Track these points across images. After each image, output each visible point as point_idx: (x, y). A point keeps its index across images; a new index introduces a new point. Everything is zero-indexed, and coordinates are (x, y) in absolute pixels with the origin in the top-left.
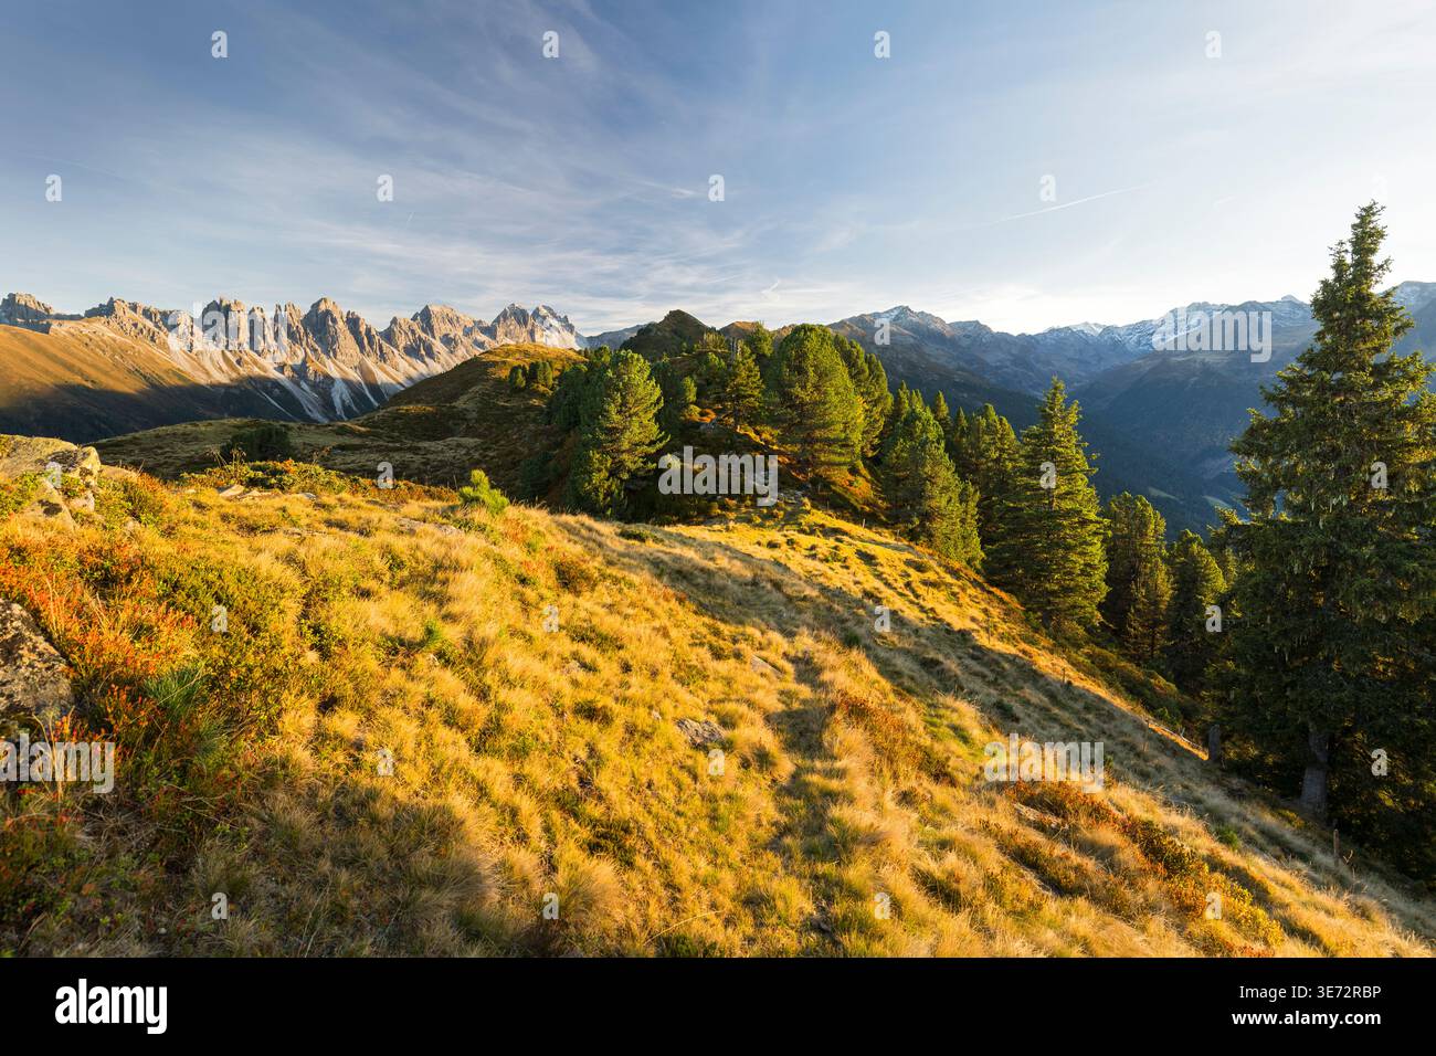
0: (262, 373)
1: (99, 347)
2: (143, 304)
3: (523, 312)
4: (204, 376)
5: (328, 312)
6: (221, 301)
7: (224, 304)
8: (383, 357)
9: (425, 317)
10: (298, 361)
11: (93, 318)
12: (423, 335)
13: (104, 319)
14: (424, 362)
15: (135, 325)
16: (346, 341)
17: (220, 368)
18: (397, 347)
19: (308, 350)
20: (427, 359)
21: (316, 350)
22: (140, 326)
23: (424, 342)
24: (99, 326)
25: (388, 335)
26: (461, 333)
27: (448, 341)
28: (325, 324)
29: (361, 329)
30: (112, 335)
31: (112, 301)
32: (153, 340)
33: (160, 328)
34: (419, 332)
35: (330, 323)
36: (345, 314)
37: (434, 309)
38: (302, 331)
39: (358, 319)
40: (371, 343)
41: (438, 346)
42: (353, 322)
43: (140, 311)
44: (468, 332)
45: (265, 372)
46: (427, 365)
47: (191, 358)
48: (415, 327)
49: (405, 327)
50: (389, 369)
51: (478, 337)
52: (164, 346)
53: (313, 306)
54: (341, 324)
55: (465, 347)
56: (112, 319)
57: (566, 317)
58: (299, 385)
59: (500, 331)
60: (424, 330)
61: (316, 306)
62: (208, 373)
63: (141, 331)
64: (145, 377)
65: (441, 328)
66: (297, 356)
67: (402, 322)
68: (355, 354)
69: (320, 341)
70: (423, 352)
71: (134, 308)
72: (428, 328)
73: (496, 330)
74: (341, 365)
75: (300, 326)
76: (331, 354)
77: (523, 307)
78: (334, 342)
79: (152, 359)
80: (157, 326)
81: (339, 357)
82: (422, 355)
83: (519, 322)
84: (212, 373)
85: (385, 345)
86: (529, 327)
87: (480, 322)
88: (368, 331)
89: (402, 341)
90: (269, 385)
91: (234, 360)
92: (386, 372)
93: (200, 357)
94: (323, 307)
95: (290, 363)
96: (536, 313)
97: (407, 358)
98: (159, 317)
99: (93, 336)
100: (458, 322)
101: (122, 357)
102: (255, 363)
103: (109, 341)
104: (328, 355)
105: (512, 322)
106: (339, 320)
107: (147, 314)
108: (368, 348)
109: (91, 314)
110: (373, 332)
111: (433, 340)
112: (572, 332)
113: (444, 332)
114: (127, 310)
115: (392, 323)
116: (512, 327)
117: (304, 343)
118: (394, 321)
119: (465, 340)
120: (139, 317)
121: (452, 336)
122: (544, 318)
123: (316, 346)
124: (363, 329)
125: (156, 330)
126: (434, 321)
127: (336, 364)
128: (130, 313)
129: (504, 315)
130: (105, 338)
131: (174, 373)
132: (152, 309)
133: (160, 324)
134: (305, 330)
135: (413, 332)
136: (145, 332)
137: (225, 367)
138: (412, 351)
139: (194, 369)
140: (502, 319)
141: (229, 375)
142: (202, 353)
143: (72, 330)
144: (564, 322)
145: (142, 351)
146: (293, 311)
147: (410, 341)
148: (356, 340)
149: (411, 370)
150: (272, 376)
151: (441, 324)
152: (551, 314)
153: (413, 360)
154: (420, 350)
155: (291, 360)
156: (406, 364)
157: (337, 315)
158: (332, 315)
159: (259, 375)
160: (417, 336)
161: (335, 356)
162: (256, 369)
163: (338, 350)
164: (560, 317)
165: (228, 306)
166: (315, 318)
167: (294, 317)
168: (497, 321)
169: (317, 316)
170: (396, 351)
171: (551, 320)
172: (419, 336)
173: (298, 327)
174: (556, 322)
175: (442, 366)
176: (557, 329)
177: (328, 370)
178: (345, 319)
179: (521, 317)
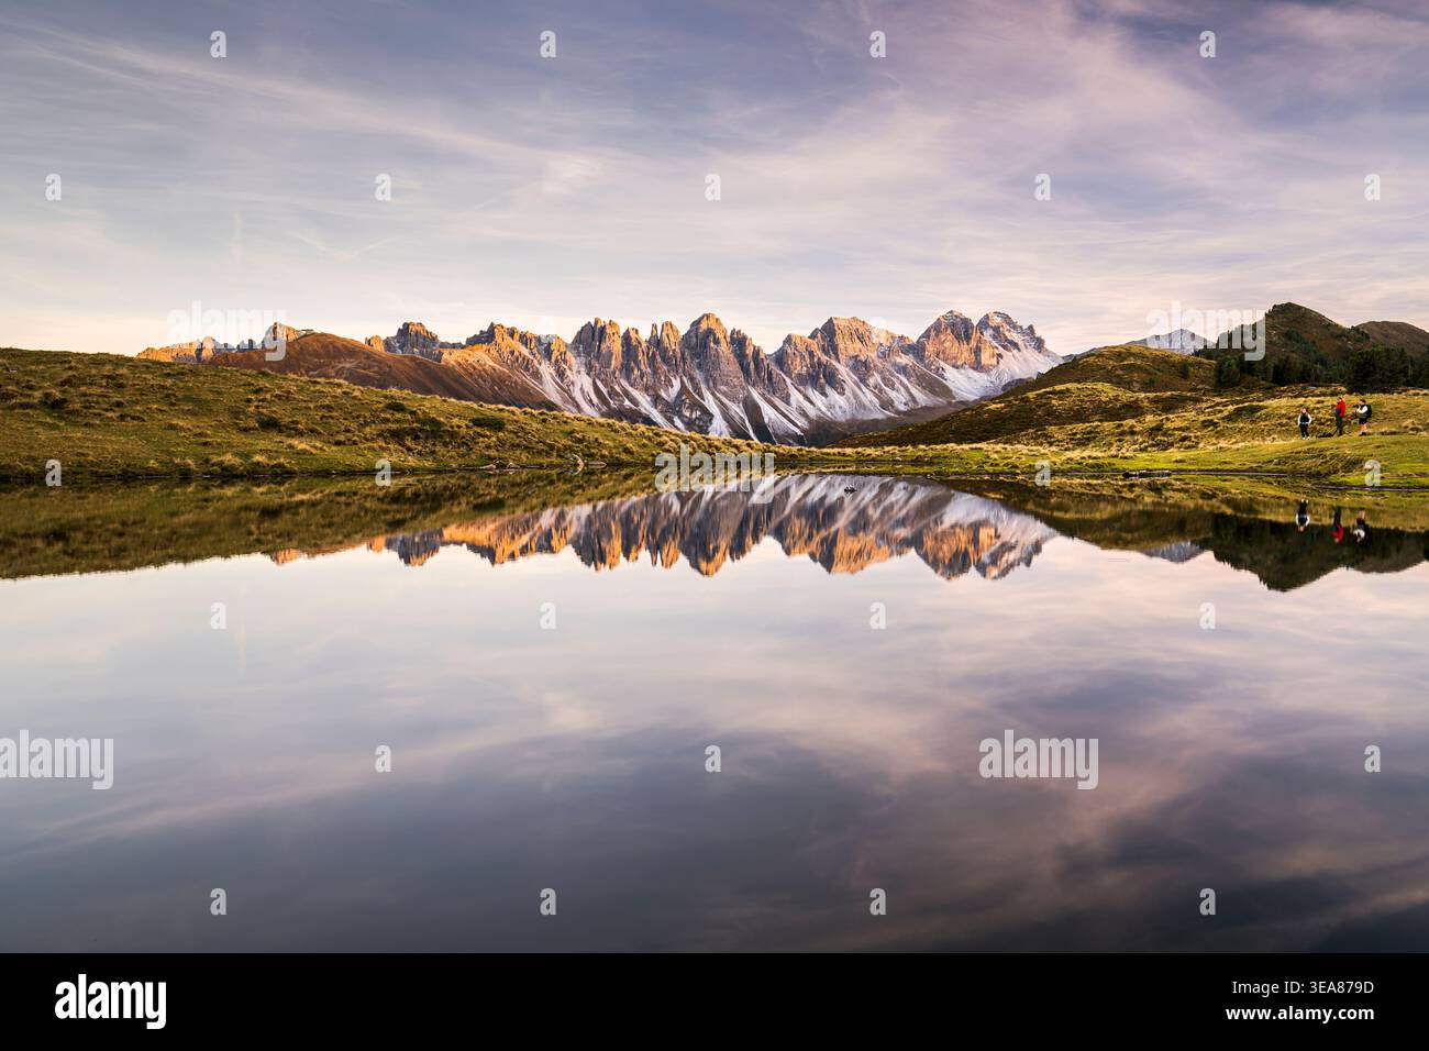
1: (481, 377)
2: (521, 328)
3: (966, 322)
5: (710, 332)
6: (596, 323)
7: (599, 326)
8: (772, 387)
9: (828, 333)
10: (673, 393)
11: (476, 346)
12: (824, 358)
13: (485, 347)
14: (824, 394)
15: (512, 353)
16: (729, 366)
17: (591, 401)
18: (789, 374)
19: (685, 379)
20: (828, 390)
21: (694, 379)
22: (516, 353)
23: (825, 367)
24: (481, 354)
25: (780, 358)
26: (873, 355)
27: (856, 364)
28: (705, 346)
29: (747, 352)
30: (492, 364)
31: (492, 327)
32: (527, 369)
33: (534, 355)
34: (818, 353)
35: (712, 344)
36: (729, 334)
37: (840, 323)
38: (679, 355)
39: (745, 338)
40: (758, 369)
41: (843, 371)
42: (739, 341)
43: (517, 336)
44: (884, 353)
46: (827, 398)
47: (561, 388)
48: (815, 347)
49: (802, 348)
50: (779, 401)
51: (898, 360)
52: (537, 375)
53: (692, 325)
54: (724, 346)
55: (880, 373)
56: (492, 347)
57: (1031, 328)
58: (672, 422)
59: (930, 349)
60: (826, 352)
61: (697, 323)
62: (578, 407)
63: (517, 359)
65: (848, 347)
66: (672, 386)
67: (798, 341)
68: (738, 383)
69: (699, 366)
70: (822, 381)
71: (512, 333)
72: (831, 348)
73: (924, 349)
74: (721, 397)
75: (678, 350)
76: (711, 383)
77: (966, 315)
78: (715, 368)
79: (526, 390)
80: (532, 354)
81: (720, 386)
82: (822, 384)
83: (958, 337)
84: (582, 406)
85: (776, 372)
86: (973, 343)
87: (902, 338)
88: (757, 352)
89: (799, 367)
92: (776, 407)
93: (571, 388)
94: (704, 326)
95: (664, 395)
96: (984, 323)
97: (803, 388)
98: (534, 342)
99: (477, 366)
100: (871, 339)
101: (501, 387)
102: (627, 394)
103: (490, 371)
104: (706, 383)
105: (948, 341)
106: (723, 340)
107: (524, 339)
108: (754, 376)
109: (474, 341)
110: (762, 356)
111: (834, 363)
112: (1039, 349)
113: (852, 353)
114: (505, 336)
115: (784, 342)
116: (947, 344)
117: (680, 371)
118: (789, 340)
119: (879, 363)
120: (516, 343)
121: (863, 358)
122: (996, 329)
123: (694, 374)
124: (749, 351)
125: (531, 357)
126: (840, 342)
127: (713, 394)
128: (508, 339)
129: (937, 328)
130: (487, 367)
132: (528, 336)
133: (535, 351)
134: (683, 354)
135: (811, 354)
136: (520, 360)
137: (595, 400)
138: (808, 379)
139: (565, 401)
140: (933, 333)
141: (600, 409)
142: (573, 383)
143: (459, 360)
144: (1028, 335)
145: (519, 381)
146: (670, 331)
147: (807, 366)
148: (741, 365)
149: (806, 404)
150: (643, 411)
151: (848, 343)
152: (1008, 324)
153: (812, 393)
154: (819, 378)
155: (665, 391)
156: (801, 398)
157: (719, 335)
158: (715, 335)
159: (631, 408)
160: (816, 360)
161: (716, 388)
162: (627, 403)
163: (718, 378)
164: (1021, 327)
165: (604, 328)
166: (694, 340)
167: (672, 338)
168: (927, 335)
169: (697, 337)
170: (787, 380)
171: (1007, 333)
172: (819, 359)
173: (674, 350)
174: (1014, 335)
175: (848, 399)
176: (1016, 346)
177: (706, 404)
178: (728, 339)
179: (960, 328)
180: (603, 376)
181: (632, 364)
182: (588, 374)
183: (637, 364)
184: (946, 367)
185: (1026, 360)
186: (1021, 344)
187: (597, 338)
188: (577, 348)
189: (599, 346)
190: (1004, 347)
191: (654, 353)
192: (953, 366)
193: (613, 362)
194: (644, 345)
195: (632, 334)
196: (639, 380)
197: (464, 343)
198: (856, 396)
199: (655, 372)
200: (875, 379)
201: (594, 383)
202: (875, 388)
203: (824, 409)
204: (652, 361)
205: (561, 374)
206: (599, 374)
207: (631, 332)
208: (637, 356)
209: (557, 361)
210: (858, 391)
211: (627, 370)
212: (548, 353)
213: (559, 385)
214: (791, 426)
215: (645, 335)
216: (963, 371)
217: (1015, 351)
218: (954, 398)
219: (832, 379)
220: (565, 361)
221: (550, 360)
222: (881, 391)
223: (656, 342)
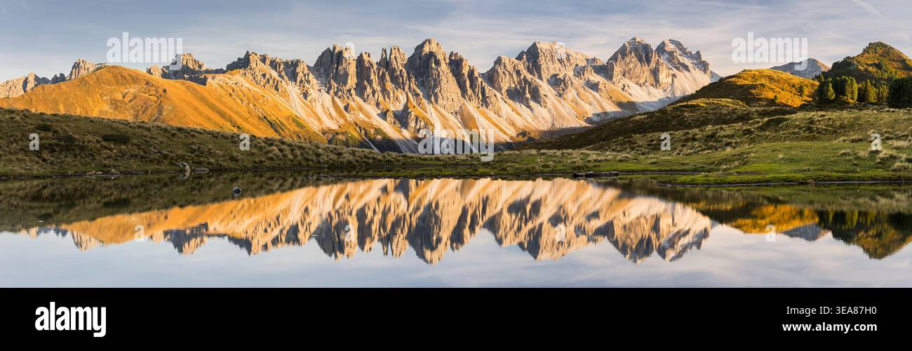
0: (367, 120)
1: (238, 96)
2: (271, 56)
3: (646, 48)
4: (317, 123)
5: (431, 54)
6: (334, 49)
7: (336, 51)
8: (485, 101)
9: (532, 56)
10: (400, 107)
11: (235, 71)
12: (529, 77)
13: (242, 71)
14: (529, 107)
15: (264, 75)
16: (448, 85)
17: (330, 115)
18: (500, 90)
19: (410, 95)
20: (532, 103)
21: (417, 95)
22: (268, 76)
23: (530, 84)
24: (238, 77)
25: (491, 77)
26: (571, 73)
27: (556, 82)
28: (427, 66)
29: (464, 71)
30: (247, 85)
31: (248, 55)
32: (277, 89)
33: (282, 77)
34: (524, 72)
35: (433, 65)
36: (448, 56)
37: (542, 46)
38: (405, 75)
39: (461, 60)
40: (473, 86)
41: (545, 88)
42: (456, 64)
43: (268, 62)
44: (579, 72)
45: (369, 118)
46: (532, 110)
47: (305, 104)
48: (521, 67)
49: (510, 68)
50: (491, 114)
51: (592, 78)
52: (285, 94)
53: (417, 49)
54: (444, 67)
55: (576, 89)
56: (248, 71)
57: (698, 52)
59: (618, 69)
60: (530, 71)
61: (420, 48)
62: (319, 120)
63: (268, 81)
64: (271, 124)
65: (549, 68)
66: (400, 102)
67: (507, 61)
68: (456, 99)
69: (422, 85)
70: (528, 95)
71: (264, 59)
72: (535, 67)
73: (612, 69)
74: (442, 110)
75: (404, 70)
76: (433, 99)
77: (646, 41)
78: (436, 86)
79: (276, 106)
80: (280, 76)
81: (440, 101)
82: (527, 99)
83: (640, 60)
84: (323, 119)
85: (488, 88)
86: (653, 65)
87: (594, 60)
88: (471, 72)
89: (506, 83)
90: (372, 131)
91: (342, 106)
92: (488, 119)
93: (314, 104)
94: (426, 49)
95: (392, 109)
96: (661, 49)
97: (510, 102)
98: (282, 66)
99: (235, 88)
100: (568, 60)
101: (255, 105)
102: (361, 109)
103: (246, 91)
104: (428, 98)
105: (632, 60)
106: (443, 63)
107: (274, 64)
108: (470, 91)
109: (233, 67)
110: (476, 74)
111: (538, 81)
112: (705, 71)
113: (553, 72)
114: (259, 62)
115: (496, 63)
116: (631, 66)
117: (406, 87)
118: (498, 61)
119: (576, 81)
120: (267, 68)
121: (561, 76)
122: (671, 53)
123: (418, 91)
124: (465, 71)
125: (280, 79)
126: (542, 60)
127: (436, 109)
128: (261, 64)
129: (623, 52)
130: (243, 88)
131: (294, 120)
132: (278, 60)
133: (283, 73)
134: (408, 74)
135: (518, 73)
136: (271, 81)
137: (334, 114)
138: (515, 95)
139: (309, 116)
140: (620, 56)
141: (338, 122)
142: (315, 100)
143: (221, 82)
144: (696, 59)
145: (270, 99)
146: (398, 54)
147: (514, 83)
148: (458, 82)
149: (514, 115)
150: (375, 123)
151: (550, 64)
152: (680, 49)
153: (517, 105)
154: (524, 93)
155: (394, 105)
156: (510, 110)
157: (440, 57)
158: (435, 57)
159: (364, 121)
160: (522, 77)
161: (436, 101)
162: (361, 116)
163: (439, 94)
164: (690, 53)
165: (341, 53)
166: (418, 61)
167: (399, 61)
168: (614, 58)
169: (420, 59)
170: (498, 95)
171: (679, 57)
172: (525, 77)
173: (401, 71)
174: (685, 59)
175: (550, 111)
176: (686, 68)
177: (428, 116)
178: (448, 61)
179: (643, 53)
180: (340, 93)
181: (366, 83)
182: (328, 92)
183: (370, 82)
184: (632, 84)
185: (694, 80)
186: (690, 66)
187: (334, 61)
188: (318, 70)
189: (337, 68)
190: (677, 69)
191: (383, 73)
192: (637, 84)
193: (349, 81)
194: (375, 67)
195: (365, 57)
196: (371, 96)
197: (225, 69)
198: (556, 108)
199: (384, 91)
200: (571, 94)
201: (333, 98)
202: (573, 101)
203: (530, 120)
204: (382, 79)
205: (305, 95)
206: (337, 92)
207: (364, 55)
208: (369, 76)
209: (301, 81)
210: (558, 105)
211: (360, 89)
212: (293, 77)
213: (303, 102)
214: (501, 134)
215: (375, 59)
216: (644, 87)
217: (686, 73)
218: (638, 110)
219: (536, 95)
220: (308, 82)
221: (296, 81)
222: (577, 104)
223: (386, 64)
